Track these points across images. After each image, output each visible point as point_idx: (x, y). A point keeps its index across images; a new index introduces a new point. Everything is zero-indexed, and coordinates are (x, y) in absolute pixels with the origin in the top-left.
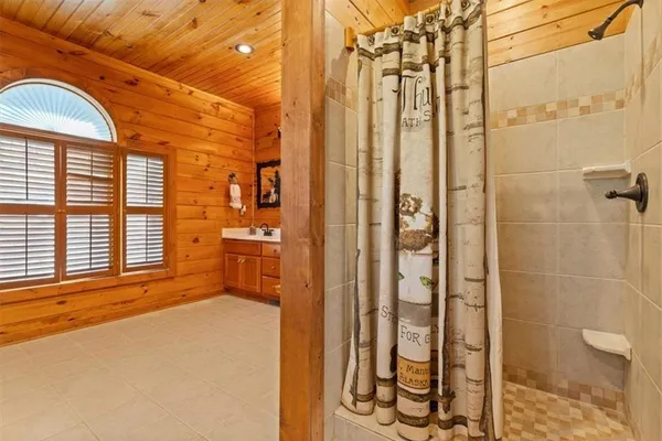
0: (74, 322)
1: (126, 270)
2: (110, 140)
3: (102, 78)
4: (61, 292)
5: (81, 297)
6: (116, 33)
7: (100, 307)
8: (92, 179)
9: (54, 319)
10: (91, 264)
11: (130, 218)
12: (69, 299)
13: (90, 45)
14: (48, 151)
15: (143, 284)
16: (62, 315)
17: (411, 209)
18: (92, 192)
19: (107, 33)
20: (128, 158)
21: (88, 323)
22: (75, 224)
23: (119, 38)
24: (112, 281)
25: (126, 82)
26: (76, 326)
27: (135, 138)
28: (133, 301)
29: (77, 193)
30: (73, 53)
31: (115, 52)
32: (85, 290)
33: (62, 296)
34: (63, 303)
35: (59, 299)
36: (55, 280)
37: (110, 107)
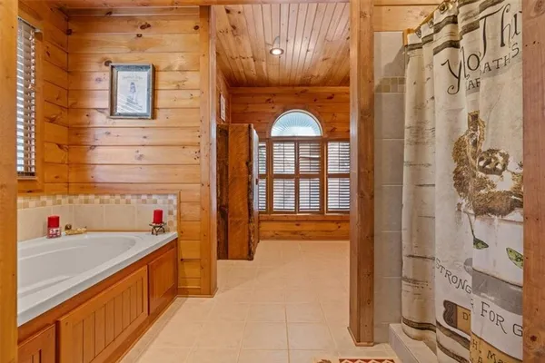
0: (303, 236)
1: (327, 212)
2: (320, 135)
3: (315, 100)
4: (297, 219)
5: (305, 223)
6: (316, 74)
7: (315, 231)
8: (310, 159)
9: (295, 233)
10: (310, 206)
11: (329, 181)
12: (301, 223)
13: (308, 85)
14: (292, 146)
15: (338, 222)
16: (298, 231)
17: (499, 167)
18: (310, 166)
19: (312, 76)
20: (329, 144)
21: (309, 239)
22: (304, 184)
23: (318, 76)
25: (327, 98)
26: (303, 239)
27: (333, 131)
28: (331, 231)
29: (304, 168)
30: (302, 92)
31: (320, 83)
32: (307, 220)
33: (299, 222)
34: (298, 225)
35: (297, 223)
36: (295, 212)
37: (319, 115)
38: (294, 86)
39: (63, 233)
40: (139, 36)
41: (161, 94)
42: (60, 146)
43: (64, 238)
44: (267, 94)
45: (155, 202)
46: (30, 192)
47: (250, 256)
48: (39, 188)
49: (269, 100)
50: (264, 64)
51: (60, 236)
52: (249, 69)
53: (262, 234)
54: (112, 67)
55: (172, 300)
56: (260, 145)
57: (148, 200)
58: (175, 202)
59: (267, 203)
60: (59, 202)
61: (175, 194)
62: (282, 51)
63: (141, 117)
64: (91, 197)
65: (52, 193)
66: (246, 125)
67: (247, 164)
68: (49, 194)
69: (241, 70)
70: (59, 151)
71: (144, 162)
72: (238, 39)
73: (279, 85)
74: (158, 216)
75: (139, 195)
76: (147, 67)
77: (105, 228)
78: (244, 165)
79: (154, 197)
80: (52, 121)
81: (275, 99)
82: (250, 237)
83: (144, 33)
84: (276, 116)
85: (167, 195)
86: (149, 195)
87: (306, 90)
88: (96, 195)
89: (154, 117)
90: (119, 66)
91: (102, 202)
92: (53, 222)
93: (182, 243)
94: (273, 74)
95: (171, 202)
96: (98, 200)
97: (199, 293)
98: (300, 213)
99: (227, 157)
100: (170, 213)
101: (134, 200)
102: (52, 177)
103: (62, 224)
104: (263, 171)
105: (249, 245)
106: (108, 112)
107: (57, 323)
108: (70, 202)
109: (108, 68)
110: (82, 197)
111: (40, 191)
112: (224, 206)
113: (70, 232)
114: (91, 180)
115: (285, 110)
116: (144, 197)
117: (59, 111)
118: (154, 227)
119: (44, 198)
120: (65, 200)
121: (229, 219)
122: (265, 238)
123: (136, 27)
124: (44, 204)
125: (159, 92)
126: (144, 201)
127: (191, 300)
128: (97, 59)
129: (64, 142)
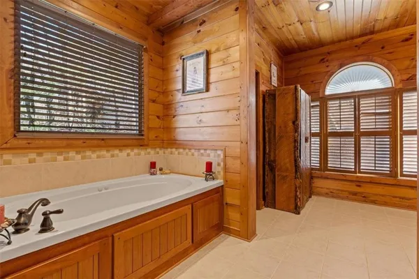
0: (365, 199)
1: (402, 175)
2: (391, 86)
3: (383, 48)
4: (358, 179)
5: (370, 185)
7: (383, 196)
8: (376, 114)
9: (355, 194)
10: (375, 167)
11: (405, 138)
12: (364, 185)
13: (372, 32)
16: (359, 193)
18: (376, 122)
19: (376, 21)
20: (404, 95)
21: (374, 203)
23: (386, 18)
24: (391, 180)
25: (403, 41)
26: (367, 202)
27: (410, 79)
28: (410, 199)
30: (364, 43)
31: (390, 26)
32: (372, 182)
33: (359, 183)
34: (359, 186)
35: (358, 184)
36: (355, 172)
37: (388, 64)
38: (352, 38)
39: (158, 172)
40: (199, 32)
41: (212, 71)
42: (158, 117)
43: (159, 176)
44: (320, 55)
45: (209, 155)
46: (141, 146)
47: (297, 210)
48: (146, 143)
49: (324, 59)
50: (312, 25)
51: (156, 174)
52: (298, 34)
53: (315, 190)
54: (184, 59)
55: (217, 235)
56: (312, 105)
57: (204, 154)
58: (222, 157)
59: (320, 161)
60: (158, 153)
61: (222, 150)
62: (331, 4)
63: (199, 91)
64: (174, 150)
65: (154, 148)
66: (293, 87)
67: (294, 123)
68: (152, 148)
69: (290, 37)
70: (157, 120)
71: (202, 125)
72: (280, 8)
73: (333, 42)
74: (209, 166)
75: (199, 150)
76: (203, 53)
77: (180, 172)
78: (291, 124)
79: (208, 152)
80: (154, 101)
81: (330, 58)
82: (296, 192)
83: (202, 28)
84: (330, 74)
85: (216, 150)
86: (205, 150)
87: (370, 39)
88: (176, 148)
89: (207, 90)
90: (187, 58)
91: (179, 154)
92: (153, 165)
93: (227, 190)
94: (325, 32)
95: (219, 155)
96: (177, 153)
97: (238, 234)
98: (360, 172)
99: (274, 118)
100: (219, 165)
101: (196, 154)
102: (154, 137)
103: (158, 166)
104: (316, 129)
105: (296, 200)
106: (181, 91)
107: (113, 237)
108: (164, 153)
109: (181, 61)
110: (169, 150)
111: (147, 145)
112: (272, 161)
113: (161, 172)
114: (173, 138)
115: (341, 66)
116: (202, 151)
117: (157, 94)
118: (207, 175)
119: (149, 150)
120: (161, 152)
121: (277, 173)
122: (319, 194)
123: (197, 25)
124: (149, 153)
125: (211, 70)
126: (202, 155)
127: (231, 239)
128: (176, 57)
129: (161, 115)
